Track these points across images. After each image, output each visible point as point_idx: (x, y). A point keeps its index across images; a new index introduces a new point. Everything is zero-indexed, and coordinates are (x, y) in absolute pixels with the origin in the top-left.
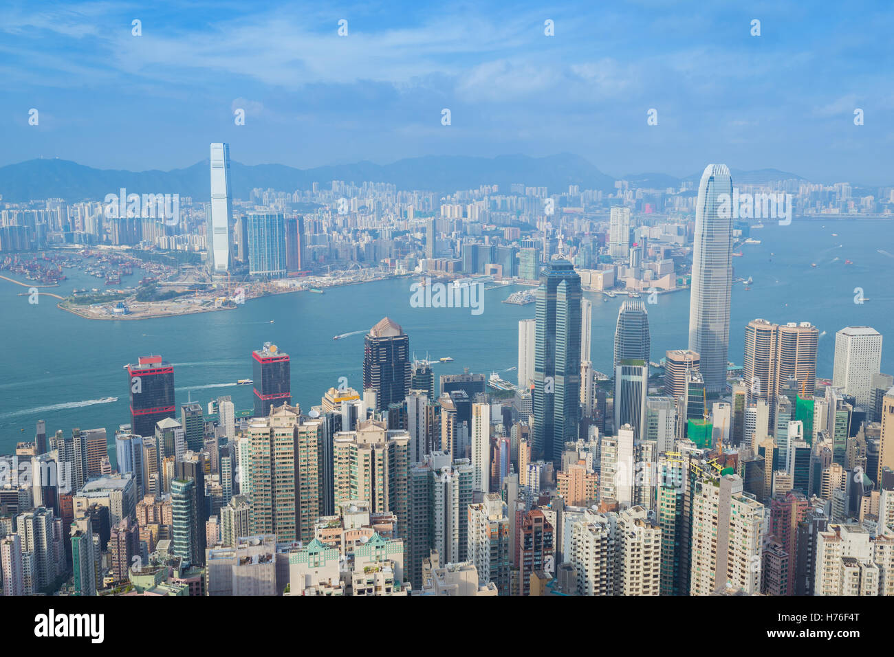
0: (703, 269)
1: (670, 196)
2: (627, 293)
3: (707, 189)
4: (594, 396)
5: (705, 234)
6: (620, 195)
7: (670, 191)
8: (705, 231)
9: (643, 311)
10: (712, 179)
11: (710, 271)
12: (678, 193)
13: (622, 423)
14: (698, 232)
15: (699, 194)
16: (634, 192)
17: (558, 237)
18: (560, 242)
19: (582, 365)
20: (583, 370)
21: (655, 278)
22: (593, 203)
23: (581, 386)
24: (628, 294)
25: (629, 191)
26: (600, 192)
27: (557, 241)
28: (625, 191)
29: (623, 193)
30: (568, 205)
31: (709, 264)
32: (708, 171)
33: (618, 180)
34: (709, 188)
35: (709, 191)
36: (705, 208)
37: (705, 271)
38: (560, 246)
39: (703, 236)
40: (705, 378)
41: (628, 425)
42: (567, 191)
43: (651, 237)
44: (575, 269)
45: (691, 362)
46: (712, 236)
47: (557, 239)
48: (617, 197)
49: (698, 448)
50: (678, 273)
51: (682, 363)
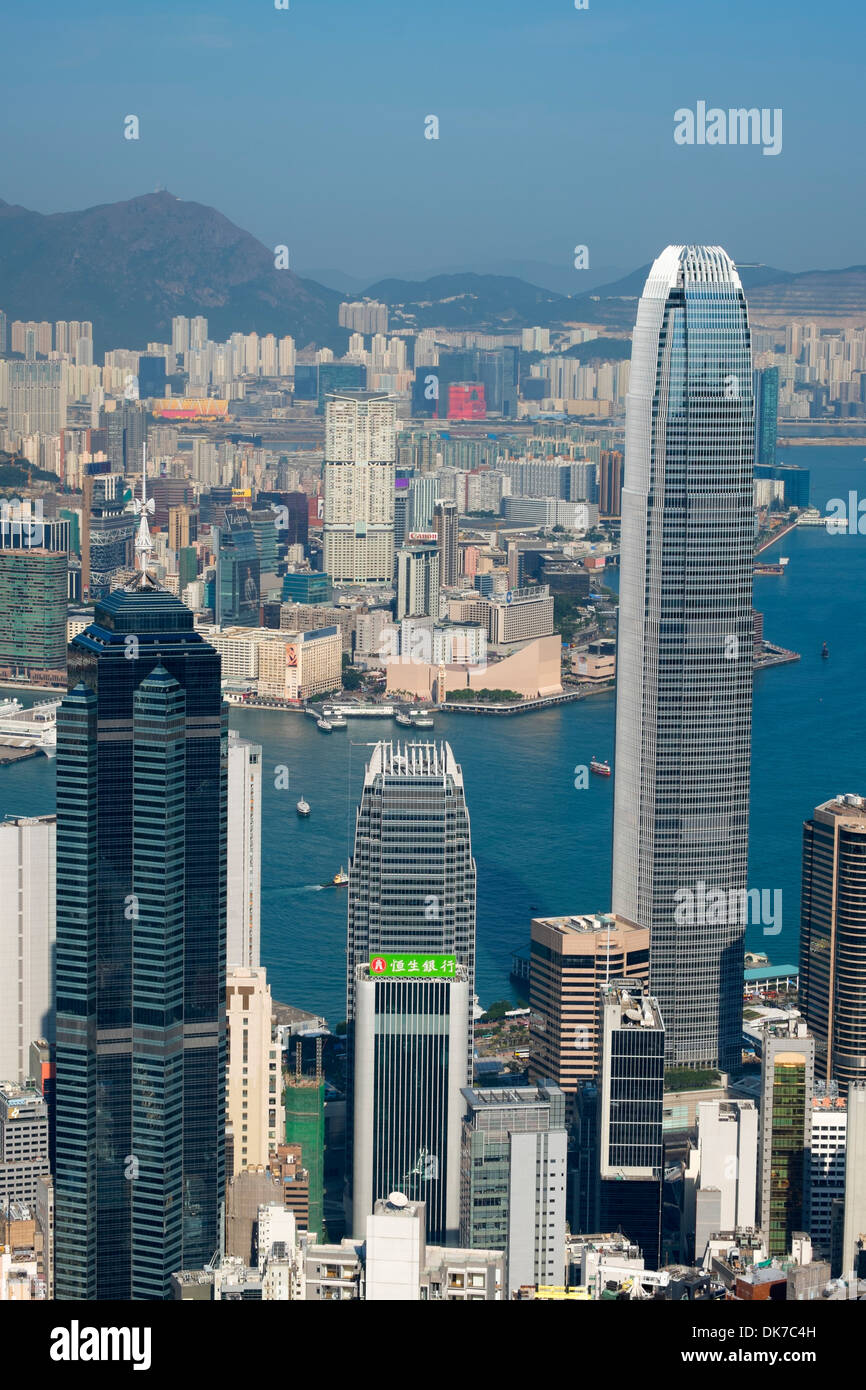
0: (654, 619)
1: (536, 356)
2: (388, 710)
3: (663, 335)
4: (278, 1096)
5: (659, 495)
6: (356, 353)
7: (536, 338)
8: (660, 485)
9: (450, 776)
10: (677, 297)
11: (681, 629)
12: (565, 347)
13: (380, 1191)
14: (635, 486)
15: (635, 353)
16: (410, 342)
17: (134, 507)
18: (144, 525)
19: (230, 982)
20: (236, 1000)
21: (493, 658)
22: (260, 382)
23: (227, 1058)
24: (392, 717)
25: (389, 338)
26: (288, 343)
27: (132, 521)
28: (379, 339)
29: (368, 346)
30: (168, 388)
31: (674, 603)
32: (665, 270)
33: (351, 300)
34: (670, 330)
35: (669, 340)
36: (655, 403)
37: (663, 628)
38: (143, 539)
39: (651, 501)
40: (668, 1014)
41: (397, 1198)
42: (166, 337)
43: (471, 509)
44: (197, 626)
45: (620, 957)
46: (684, 503)
47: (130, 516)
48: (344, 360)
49: (647, 1267)
50: (567, 637)
51: (586, 961)
